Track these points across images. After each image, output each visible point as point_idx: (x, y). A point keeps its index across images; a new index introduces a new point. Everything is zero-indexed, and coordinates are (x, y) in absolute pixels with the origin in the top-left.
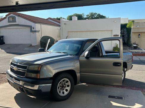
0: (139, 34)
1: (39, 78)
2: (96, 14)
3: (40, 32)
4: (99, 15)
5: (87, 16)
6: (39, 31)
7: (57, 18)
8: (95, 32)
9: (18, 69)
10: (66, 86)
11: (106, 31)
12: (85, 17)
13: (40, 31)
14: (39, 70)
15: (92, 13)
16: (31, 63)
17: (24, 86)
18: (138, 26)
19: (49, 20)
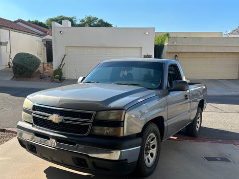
0: (176, 56)
1: (121, 135)
2: (95, 19)
3: (8, 45)
4: (101, 21)
5: (81, 21)
6: (6, 44)
7: (29, 21)
8: (113, 49)
9: (65, 120)
10: (150, 147)
11: (131, 49)
12: (78, 22)
13: (9, 42)
14: (122, 120)
15: (89, 18)
16: (101, 105)
17: (90, 155)
18: (175, 43)
19: (19, 23)
